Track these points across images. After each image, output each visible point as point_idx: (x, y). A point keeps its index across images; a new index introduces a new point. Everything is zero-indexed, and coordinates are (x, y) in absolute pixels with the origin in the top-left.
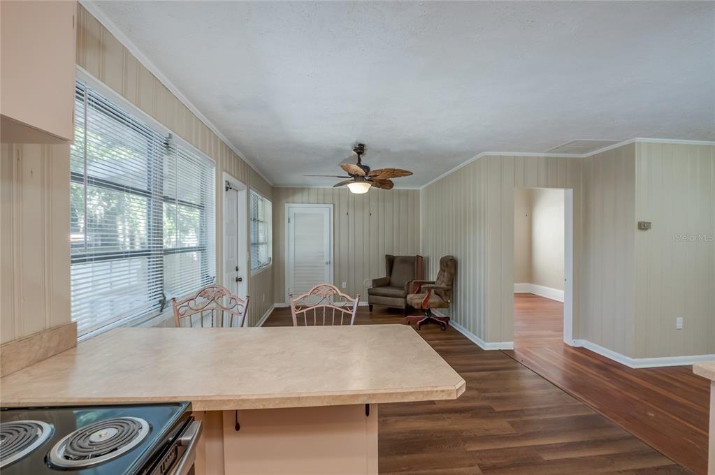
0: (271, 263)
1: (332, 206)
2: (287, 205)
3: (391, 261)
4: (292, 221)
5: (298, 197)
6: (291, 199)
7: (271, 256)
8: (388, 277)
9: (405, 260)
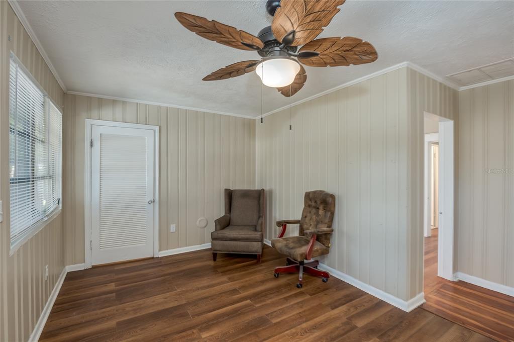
0: (61, 208)
1: (157, 129)
2: (88, 122)
3: (230, 195)
4: (97, 144)
5: (107, 112)
6: (95, 113)
7: (61, 197)
8: (228, 215)
9: (246, 194)
